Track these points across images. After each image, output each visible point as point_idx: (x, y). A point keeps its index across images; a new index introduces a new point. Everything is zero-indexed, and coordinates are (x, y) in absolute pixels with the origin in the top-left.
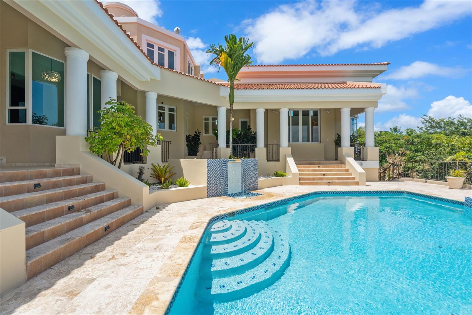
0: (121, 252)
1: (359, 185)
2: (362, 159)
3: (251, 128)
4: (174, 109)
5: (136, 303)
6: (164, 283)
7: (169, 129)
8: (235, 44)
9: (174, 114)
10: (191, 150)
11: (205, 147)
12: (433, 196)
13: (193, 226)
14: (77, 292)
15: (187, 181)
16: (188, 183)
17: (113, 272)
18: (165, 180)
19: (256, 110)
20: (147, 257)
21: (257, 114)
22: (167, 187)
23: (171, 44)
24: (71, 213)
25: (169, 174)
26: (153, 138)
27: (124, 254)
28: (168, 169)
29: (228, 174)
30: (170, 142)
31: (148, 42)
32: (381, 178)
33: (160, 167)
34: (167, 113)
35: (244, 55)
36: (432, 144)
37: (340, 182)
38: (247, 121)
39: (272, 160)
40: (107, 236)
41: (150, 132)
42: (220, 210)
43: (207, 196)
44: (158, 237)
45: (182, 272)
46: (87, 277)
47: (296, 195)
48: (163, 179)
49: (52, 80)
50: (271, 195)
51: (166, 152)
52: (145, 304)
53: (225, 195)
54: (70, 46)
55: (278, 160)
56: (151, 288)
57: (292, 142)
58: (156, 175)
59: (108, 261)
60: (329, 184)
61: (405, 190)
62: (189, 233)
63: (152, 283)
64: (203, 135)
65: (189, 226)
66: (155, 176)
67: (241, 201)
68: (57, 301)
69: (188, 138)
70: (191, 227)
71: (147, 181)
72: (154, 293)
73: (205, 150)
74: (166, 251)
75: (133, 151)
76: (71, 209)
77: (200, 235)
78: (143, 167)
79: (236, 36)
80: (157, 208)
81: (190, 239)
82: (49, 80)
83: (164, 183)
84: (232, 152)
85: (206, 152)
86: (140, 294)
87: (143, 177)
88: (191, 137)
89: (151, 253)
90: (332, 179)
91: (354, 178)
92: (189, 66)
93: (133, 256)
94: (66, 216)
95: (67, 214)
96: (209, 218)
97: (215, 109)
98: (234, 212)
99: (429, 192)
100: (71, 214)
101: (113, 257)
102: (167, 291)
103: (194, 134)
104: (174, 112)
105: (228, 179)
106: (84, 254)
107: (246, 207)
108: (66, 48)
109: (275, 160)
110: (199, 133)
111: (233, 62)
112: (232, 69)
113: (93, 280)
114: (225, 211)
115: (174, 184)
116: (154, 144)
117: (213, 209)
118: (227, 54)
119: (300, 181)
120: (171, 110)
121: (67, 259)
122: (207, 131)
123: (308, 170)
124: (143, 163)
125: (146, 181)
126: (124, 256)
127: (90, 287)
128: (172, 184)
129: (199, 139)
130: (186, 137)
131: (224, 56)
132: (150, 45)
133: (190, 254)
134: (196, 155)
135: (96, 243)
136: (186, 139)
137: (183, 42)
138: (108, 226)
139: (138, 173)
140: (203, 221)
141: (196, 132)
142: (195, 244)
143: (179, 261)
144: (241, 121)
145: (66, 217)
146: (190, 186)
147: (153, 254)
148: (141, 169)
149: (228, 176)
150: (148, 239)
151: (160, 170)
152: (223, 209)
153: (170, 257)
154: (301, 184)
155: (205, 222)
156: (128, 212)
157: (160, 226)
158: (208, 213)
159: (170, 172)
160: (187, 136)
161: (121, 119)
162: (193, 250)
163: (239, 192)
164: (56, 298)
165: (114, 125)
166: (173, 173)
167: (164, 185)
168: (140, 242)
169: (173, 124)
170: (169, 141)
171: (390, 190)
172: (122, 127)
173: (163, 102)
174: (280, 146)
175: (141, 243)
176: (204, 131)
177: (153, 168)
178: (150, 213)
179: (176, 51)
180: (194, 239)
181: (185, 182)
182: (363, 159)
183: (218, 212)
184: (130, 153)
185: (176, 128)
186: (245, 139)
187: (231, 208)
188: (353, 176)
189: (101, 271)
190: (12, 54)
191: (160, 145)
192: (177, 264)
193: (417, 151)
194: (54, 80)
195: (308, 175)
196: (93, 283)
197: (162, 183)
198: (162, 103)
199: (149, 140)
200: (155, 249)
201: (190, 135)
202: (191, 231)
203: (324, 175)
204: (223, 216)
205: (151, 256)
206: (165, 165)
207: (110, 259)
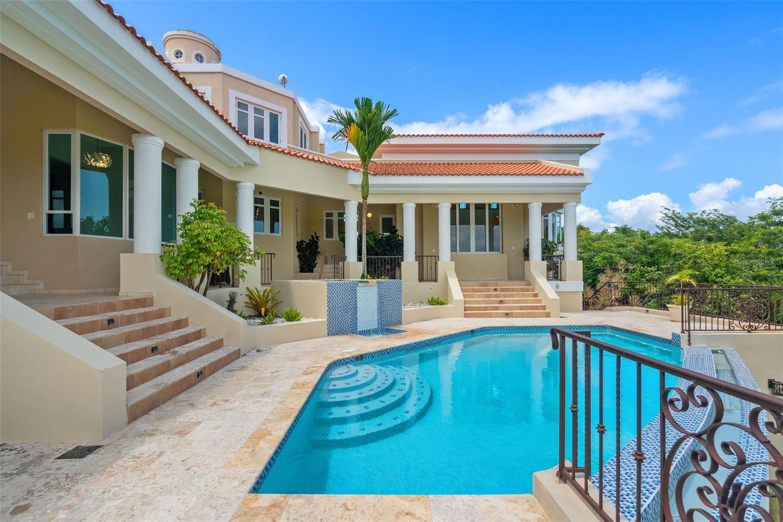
0: (222, 399)
1: (550, 317)
2: (559, 278)
3: (397, 231)
4: (278, 202)
5: (250, 438)
6: (275, 423)
7: (271, 232)
8: (370, 112)
9: (278, 210)
10: (304, 264)
11: (326, 258)
12: (639, 331)
13: (307, 371)
14: (187, 432)
15: (299, 313)
16: (300, 316)
17: (219, 416)
18: (267, 311)
19: (403, 205)
20: (254, 403)
21: (404, 211)
22: (270, 322)
23: (273, 102)
24: (154, 355)
25: (272, 303)
26: (252, 253)
27: (227, 401)
28: (270, 296)
29: (358, 303)
30: (273, 255)
31: (240, 101)
32: (587, 305)
33: (258, 292)
34: (267, 207)
35: (384, 126)
36: (670, 253)
37: (523, 313)
38: (392, 218)
39: (427, 281)
40: (200, 384)
41: (246, 245)
42: (343, 353)
43: (327, 335)
44: (263, 384)
45: (295, 414)
46: (192, 420)
47: (453, 332)
48: (263, 310)
49: (98, 165)
50: (418, 333)
51: (268, 269)
52: (260, 438)
53: (353, 333)
54: (139, 133)
55: (436, 281)
56: (263, 427)
57: (460, 251)
58: (253, 304)
59: (210, 407)
60: (507, 315)
61: (609, 324)
62: (302, 379)
63: (263, 423)
64: (323, 240)
65: (302, 371)
66: (251, 306)
67: (375, 340)
68: (168, 438)
69: (300, 246)
70: (304, 372)
71: (242, 313)
72: (267, 431)
73: (326, 263)
74: (275, 397)
75: (224, 272)
76: (154, 350)
77: (316, 381)
78: (235, 293)
79: (371, 100)
80: (258, 351)
81: (303, 385)
82: (94, 164)
83: (266, 315)
84: (366, 268)
85: (328, 266)
86: (253, 432)
87: (236, 307)
88: (304, 244)
89: (257, 399)
90: (512, 308)
91: (544, 307)
92: (301, 132)
93: (238, 403)
94: (149, 358)
95: (150, 357)
96: (328, 363)
97: (340, 204)
98: (362, 355)
99: (638, 327)
100: (155, 357)
101: (214, 403)
102: (280, 429)
103: (310, 240)
104: (278, 206)
105: (358, 309)
106: (179, 401)
107: (379, 349)
108: (133, 136)
109: (431, 281)
110: (317, 237)
111: (366, 137)
112: (366, 147)
113: (200, 423)
114: (350, 353)
115: (280, 317)
116: (253, 262)
117: (334, 350)
118: (359, 127)
119: (465, 310)
120: (274, 203)
121: (161, 406)
122: (329, 234)
123: (478, 295)
124: (233, 286)
125: (239, 313)
126: (226, 402)
127: (198, 428)
128: (277, 316)
129: (317, 247)
130: (298, 244)
131: (354, 129)
132: (242, 105)
133: (304, 400)
134: (313, 272)
135: (189, 390)
136: (297, 247)
137: (293, 99)
138: (201, 371)
139: (228, 302)
140: (319, 365)
141: (312, 236)
142: (310, 390)
143: (292, 406)
144: (383, 218)
145: (150, 360)
146: (304, 320)
147: (260, 399)
148: (232, 296)
149: (358, 306)
150: (252, 386)
151: (259, 297)
152: (347, 351)
153: (280, 402)
154: (466, 316)
155: (323, 367)
156: (220, 354)
157: (265, 371)
158: (327, 356)
159: (273, 299)
160: (297, 242)
161: (209, 231)
162: (308, 395)
163: (373, 328)
164: (167, 436)
165: (201, 239)
166: (278, 302)
167: (267, 318)
168: (242, 389)
169: (276, 223)
170: (271, 254)
171: (588, 324)
172: (211, 242)
173: (262, 191)
174: (438, 259)
175: (244, 389)
176: (325, 233)
177: (248, 293)
178: (249, 357)
179: (281, 113)
180: (308, 385)
181: (296, 315)
182: (561, 278)
183: (340, 355)
184: (219, 274)
185: (282, 231)
186: (388, 248)
187: (358, 350)
188: (543, 304)
189: (205, 415)
190: (51, 137)
191: (258, 259)
192: (289, 408)
193: (649, 265)
194: (101, 164)
195: (479, 302)
196: (201, 425)
197: (261, 316)
198: (261, 193)
199: (245, 257)
200: (262, 395)
201: (302, 241)
202: (305, 377)
203: (501, 302)
204: (347, 360)
205: (258, 402)
206: (266, 290)
207: (212, 405)
